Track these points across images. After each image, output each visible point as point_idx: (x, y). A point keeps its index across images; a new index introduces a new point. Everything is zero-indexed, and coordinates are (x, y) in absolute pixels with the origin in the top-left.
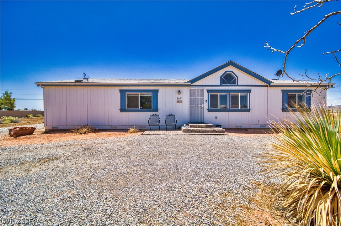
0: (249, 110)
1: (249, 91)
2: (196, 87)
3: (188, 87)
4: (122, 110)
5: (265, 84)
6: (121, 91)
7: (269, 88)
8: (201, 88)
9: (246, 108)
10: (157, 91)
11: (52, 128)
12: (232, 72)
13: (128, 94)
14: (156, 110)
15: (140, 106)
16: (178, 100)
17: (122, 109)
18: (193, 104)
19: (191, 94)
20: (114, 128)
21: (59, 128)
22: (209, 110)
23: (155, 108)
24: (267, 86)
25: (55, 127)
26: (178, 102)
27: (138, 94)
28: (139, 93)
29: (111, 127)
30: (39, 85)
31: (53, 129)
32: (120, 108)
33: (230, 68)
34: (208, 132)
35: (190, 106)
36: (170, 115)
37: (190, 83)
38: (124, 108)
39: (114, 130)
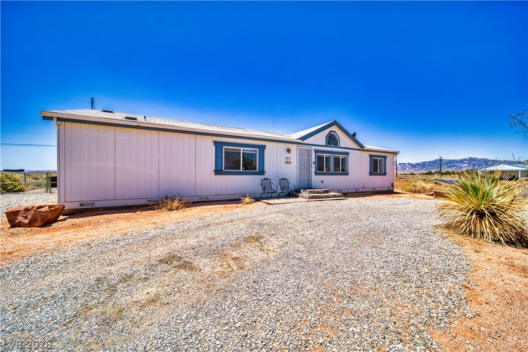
0: (347, 174)
1: (348, 154)
2: (305, 146)
3: (297, 145)
4: (218, 172)
5: (359, 148)
6: (216, 143)
7: (362, 152)
8: (308, 147)
9: (345, 172)
10: (264, 147)
11: (80, 206)
12: (335, 132)
13: (225, 149)
14: (262, 172)
15: (243, 167)
16: (287, 160)
17: (217, 170)
18: (302, 166)
19: (301, 154)
20: (205, 200)
21: (98, 205)
22: (316, 174)
23: (261, 170)
24: (360, 150)
25: (87, 204)
26: (287, 162)
27: (240, 150)
28: (242, 148)
29: (200, 198)
30: (53, 117)
31: (82, 207)
32: (214, 168)
33: (334, 128)
34: (329, 197)
35: (299, 169)
36: (282, 179)
37: (300, 141)
38: (220, 169)
39: (205, 202)
